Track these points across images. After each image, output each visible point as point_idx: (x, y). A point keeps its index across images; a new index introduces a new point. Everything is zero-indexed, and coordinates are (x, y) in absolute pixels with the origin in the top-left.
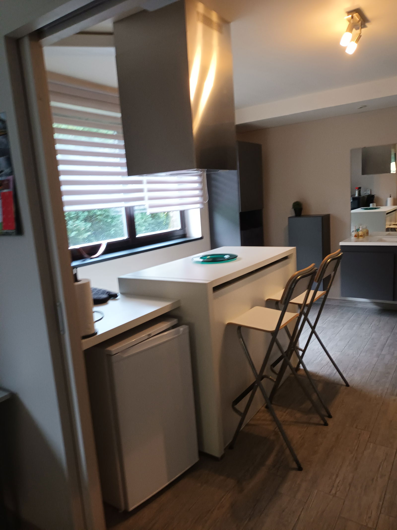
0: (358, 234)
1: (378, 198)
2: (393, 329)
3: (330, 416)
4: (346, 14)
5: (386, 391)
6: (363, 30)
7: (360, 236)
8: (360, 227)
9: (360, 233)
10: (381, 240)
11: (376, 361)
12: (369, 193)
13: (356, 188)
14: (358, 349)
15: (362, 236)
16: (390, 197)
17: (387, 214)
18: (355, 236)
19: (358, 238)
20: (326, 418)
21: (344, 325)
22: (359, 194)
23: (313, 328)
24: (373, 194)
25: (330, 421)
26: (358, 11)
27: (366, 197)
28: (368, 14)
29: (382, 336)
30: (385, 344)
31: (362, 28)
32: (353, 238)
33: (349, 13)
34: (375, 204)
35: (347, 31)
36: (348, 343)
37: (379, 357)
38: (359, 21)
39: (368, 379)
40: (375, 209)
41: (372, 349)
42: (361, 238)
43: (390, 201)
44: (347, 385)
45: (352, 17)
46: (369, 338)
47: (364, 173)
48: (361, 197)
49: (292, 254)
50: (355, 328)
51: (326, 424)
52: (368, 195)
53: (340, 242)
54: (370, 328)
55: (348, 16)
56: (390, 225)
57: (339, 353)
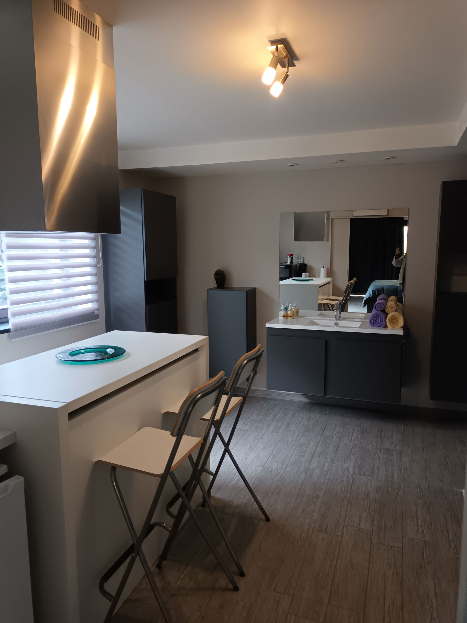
0: (287, 314)
1: (311, 268)
2: (324, 431)
3: (242, 574)
4: (270, 44)
5: (313, 525)
6: (290, 69)
7: (289, 316)
8: (289, 306)
9: (289, 313)
10: (313, 323)
11: (303, 480)
12: (301, 261)
13: (288, 255)
14: (283, 462)
15: (291, 316)
16: (324, 267)
17: (320, 287)
18: (284, 316)
19: (287, 318)
20: (236, 578)
21: (269, 425)
22: (291, 262)
23: (226, 445)
24: (305, 263)
25: (242, 583)
26: (284, 41)
27: (299, 265)
28: (297, 49)
29: (311, 442)
30: (314, 453)
31: (289, 66)
32: (281, 318)
33: (273, 42)
34: (307, 274)
35: (270, 66)
36: (272, 452)
37: (306, 474)
38: (286, 57)
39: (293, 507)
40: (308, 280)
41: (299, 461)
42: (290, 318)
43: (323, 271)
44: (268, 519)
45: (277, 49)
46: (296, 444)
47: (296, 239)
48: (293, 265)
49: (204, 344)
50: (281, 431)
51: (236, 589)
52: (301, 263)
53: (267, 323)
54: (298, 429)
55: (271, 46)
56: (323, 300)
57: (261, 468)
